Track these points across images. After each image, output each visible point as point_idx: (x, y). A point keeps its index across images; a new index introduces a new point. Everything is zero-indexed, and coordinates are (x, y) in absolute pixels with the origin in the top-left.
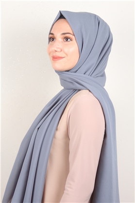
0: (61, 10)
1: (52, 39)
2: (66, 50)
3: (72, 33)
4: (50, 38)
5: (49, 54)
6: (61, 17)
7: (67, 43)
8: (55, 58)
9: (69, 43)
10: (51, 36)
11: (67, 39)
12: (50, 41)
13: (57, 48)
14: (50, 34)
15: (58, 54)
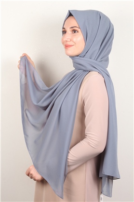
0: (70, 9)
1: (64, 32)
2: (75, 40)
3: (78, 26)
4: (63, 32)
5: (63, 44)
6: (70, 15)
7: (75, 34)
8: (67, 46)
9: (76, 34)
10: (63, 30)
11: (74, 31)
12: (63, 34)
13: (68, 39)
14: (63, 28)
15: (69, 43)
